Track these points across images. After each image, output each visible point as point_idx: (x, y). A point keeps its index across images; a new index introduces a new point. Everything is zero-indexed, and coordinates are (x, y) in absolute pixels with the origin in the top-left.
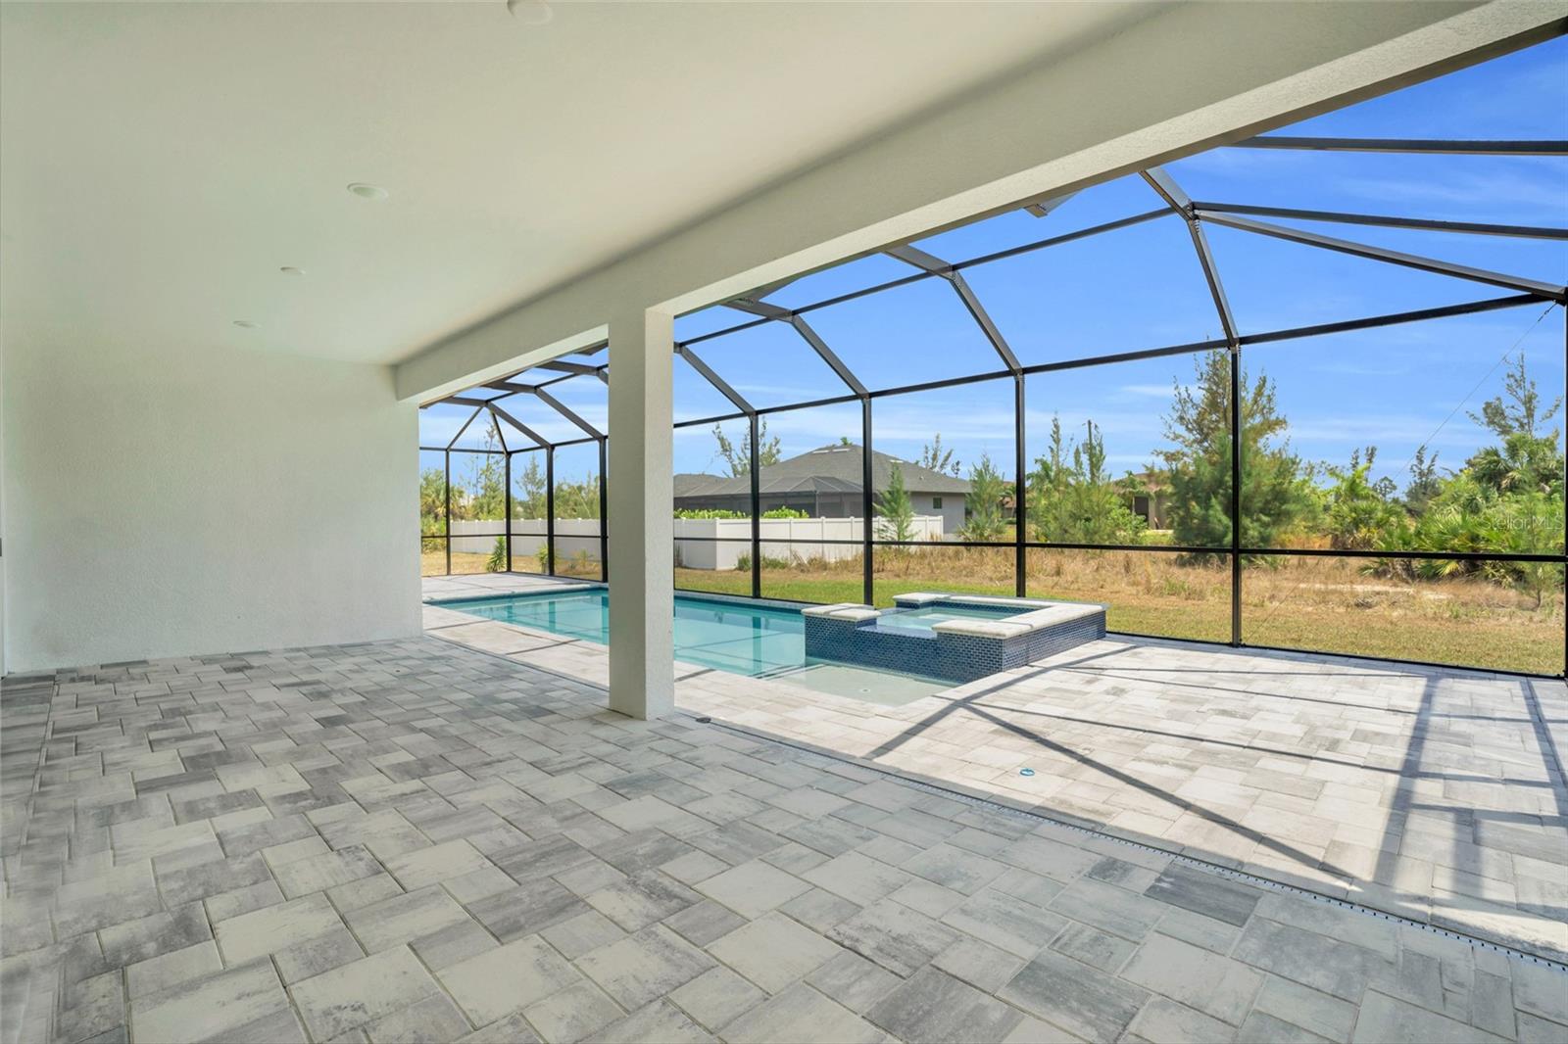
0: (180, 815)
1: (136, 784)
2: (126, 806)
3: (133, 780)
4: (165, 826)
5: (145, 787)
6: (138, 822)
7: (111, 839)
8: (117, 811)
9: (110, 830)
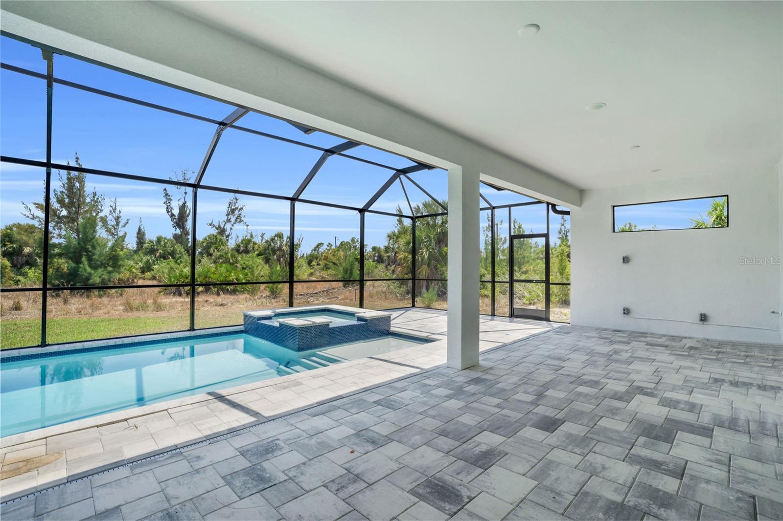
0: (699, 408)
1: (711, 437)
2: (721, 425)
3: (712, 441)
4: (707, 406)
5: (706, 432)
6: (718, 413)
7: (732, 412)
8: (727, 424)
9: (732, 415)
